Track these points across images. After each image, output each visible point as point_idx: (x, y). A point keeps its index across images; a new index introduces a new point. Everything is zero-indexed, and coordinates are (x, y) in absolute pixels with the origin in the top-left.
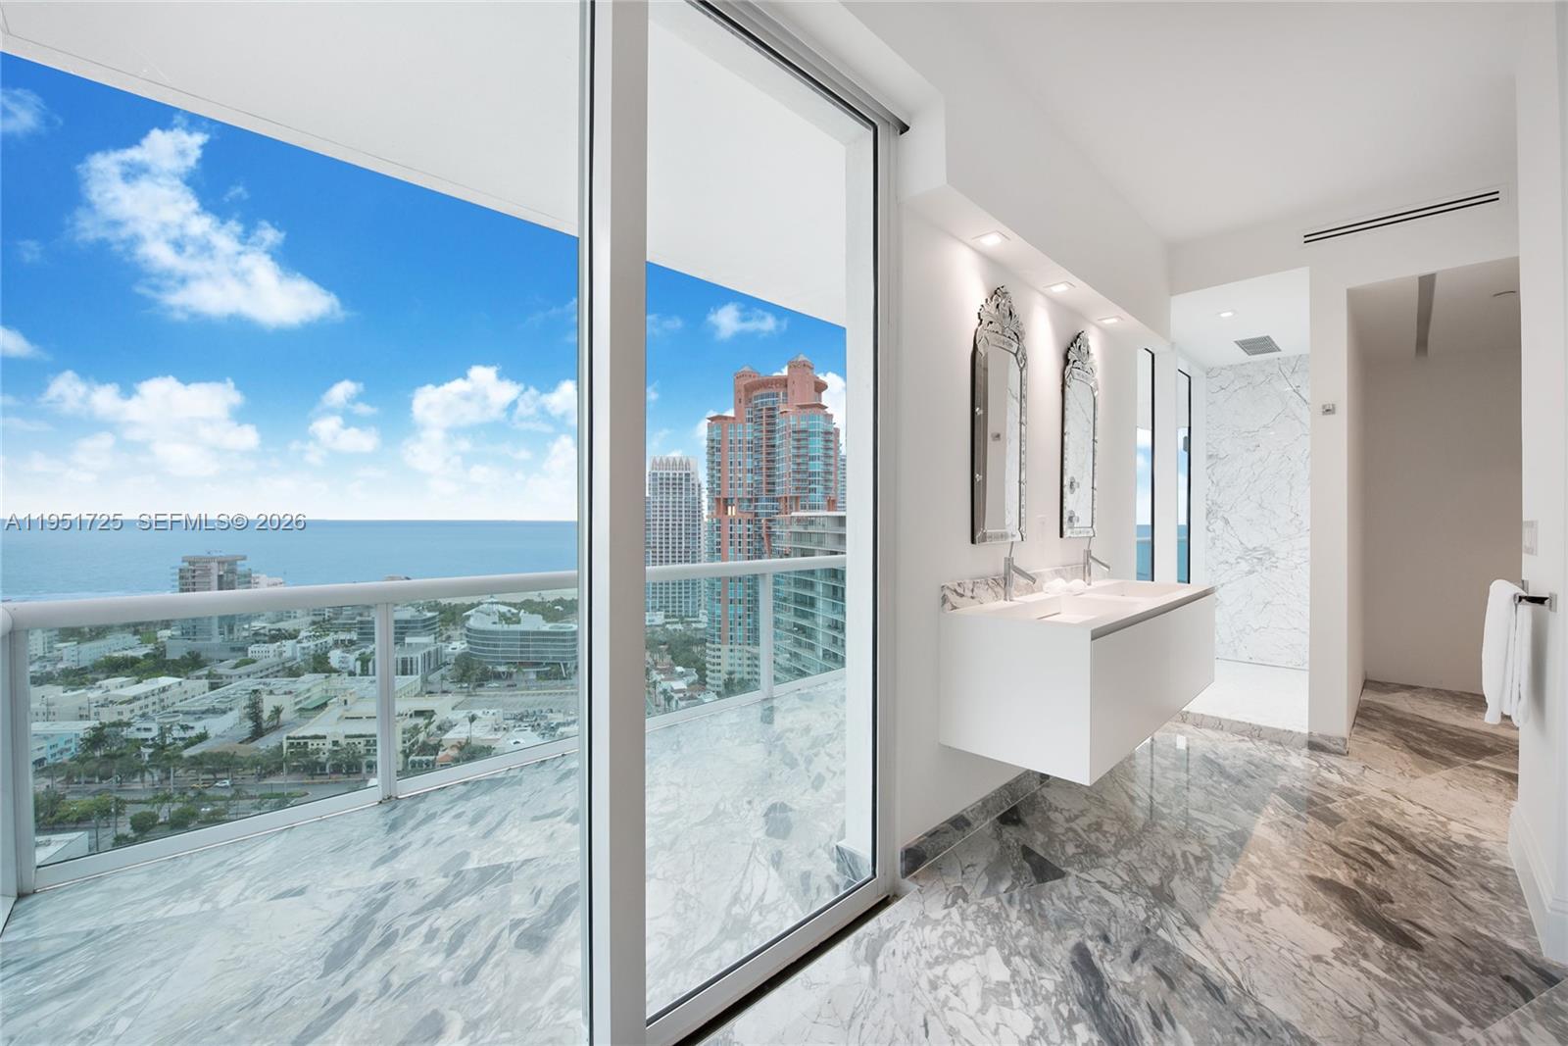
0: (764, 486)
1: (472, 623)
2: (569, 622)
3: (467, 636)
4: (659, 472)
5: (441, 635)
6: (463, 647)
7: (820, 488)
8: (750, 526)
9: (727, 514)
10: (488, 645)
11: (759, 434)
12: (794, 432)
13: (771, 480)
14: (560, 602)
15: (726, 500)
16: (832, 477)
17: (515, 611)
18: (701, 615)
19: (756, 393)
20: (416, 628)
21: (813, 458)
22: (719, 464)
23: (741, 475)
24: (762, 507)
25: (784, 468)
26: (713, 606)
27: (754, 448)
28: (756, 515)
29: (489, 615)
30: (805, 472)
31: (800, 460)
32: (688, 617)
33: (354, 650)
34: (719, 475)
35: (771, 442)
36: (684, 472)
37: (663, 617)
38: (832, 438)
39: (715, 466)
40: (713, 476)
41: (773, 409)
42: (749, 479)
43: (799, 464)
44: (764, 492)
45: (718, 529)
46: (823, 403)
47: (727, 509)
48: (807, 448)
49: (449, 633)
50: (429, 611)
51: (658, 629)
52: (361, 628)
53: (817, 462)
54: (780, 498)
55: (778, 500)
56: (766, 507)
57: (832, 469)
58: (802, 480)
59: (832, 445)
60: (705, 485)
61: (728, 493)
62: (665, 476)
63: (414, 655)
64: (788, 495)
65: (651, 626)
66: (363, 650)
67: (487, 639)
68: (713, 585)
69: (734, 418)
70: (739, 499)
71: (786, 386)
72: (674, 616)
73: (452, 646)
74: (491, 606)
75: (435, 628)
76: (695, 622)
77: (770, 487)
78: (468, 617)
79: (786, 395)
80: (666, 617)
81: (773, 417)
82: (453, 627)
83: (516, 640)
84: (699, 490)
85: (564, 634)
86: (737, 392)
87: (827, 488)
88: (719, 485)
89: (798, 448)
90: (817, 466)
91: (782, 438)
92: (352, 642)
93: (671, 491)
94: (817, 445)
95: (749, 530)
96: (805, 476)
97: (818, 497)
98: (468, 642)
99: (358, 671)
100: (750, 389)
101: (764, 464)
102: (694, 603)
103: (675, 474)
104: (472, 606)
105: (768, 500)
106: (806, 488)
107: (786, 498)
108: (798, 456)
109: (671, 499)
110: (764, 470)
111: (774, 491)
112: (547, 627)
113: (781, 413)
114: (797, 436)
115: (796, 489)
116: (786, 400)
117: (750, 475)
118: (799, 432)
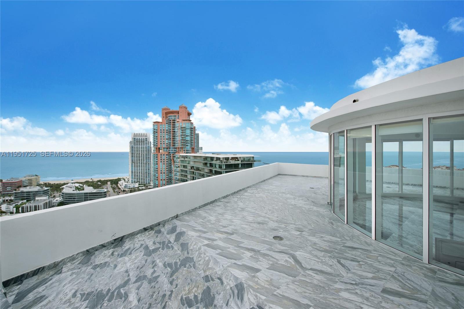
0: (172, 144)
1: (64, 191)
2: (103, 188)
3: (62, 196)
4: (136, 138)
5: (51, 195)
6: (61, 199)
8: (167, 156)
9: (160, 152)
10: (71, 199)
11: (170, 128)
12: (181, 128)
13: (174, 142)
14: (100, 181)
15: (159, 148)
16: (193, 142)
17: (82, 185)
18: (151, 184)
19: (169, 115)
20: (40, 194)
21: (187, 136)
22: (157, 137)
23: (164, 140)
24: (171, 150)
25: (178, 139)
26: (155, 182)
27: (169, 132)
28: (169, 153)
29: (71, 188)
30: (185, 140)
31: (183, 136)
32: (147, 184)
33: (13, 204)
34: (157, 140)
35: (174, 131)
36: (145, 138)
37: (138, 185)
38: (193, 130)
39: (155, 138)
40: (155, 141)
41: (175, 120)
42: (167, 142)
43: (183, 138)
44: (172, 146)
45: (157, 157)
46: (191, 119)
47: (160, 151)
48: (185, 133)
49: (54, 195)
50: (46, 187)
51: (136, 189)
52: (16, 195)
53: (188, 137)
54: (177, 148)
55: (176, 148)
56: (172, 150)
57: (193, 139)
58: (184, 143)
59: (193, 132)
60: (152, 143)
61: (159, 146)
62: (138, 139)
63: (40, 204)
64: (180, 147)
65: (134, 188)
66: (17, 203)
67: (71, 196)
68: (155, 175)
69: (162, 123)
70: (163, 148)
71: (179, 113)
72: (142, 184)
73: (56, 199)
74: (72, 184)
75: (49, 193)
76: (149, 186)
77: (174, 144)
78: (63, 188)
79: (178, 116)
80: (139, 185)
81: (175, 123)
82: (56, 192)
83: (83, 196)
84: (150, 144)
85: (101, 193)
86: (163, 114)
87: (191, 145)
88: (157, 144)
89: (183, 133)
90: (188, 138)
91: (177, 129)
92: (11, 200)
93: (141, 144)
94: (188, 132)
95: (167, 157)
96: (184, 141)
97: (188, 148)
98: (63, 198)
99: (15, 211)
100: (167, 113)
101: (171, 137)
102: (149, 180)
103: (142, 138)
104: (64, 184)
105: (173, 148)
106: (185, 145)
107: (179, 148)
109: (140, 146)
110: (172, 139)
111: (175, 145)
112: (95, 191)
113: (177, 122)
114: (182, 129)
115: (182, 145)
116: (178, 118)
117: (167, 140)
118: (183, 128)
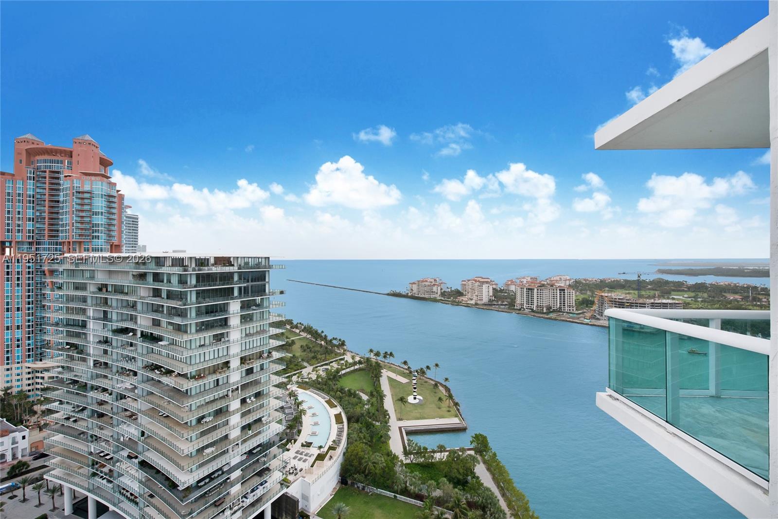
0: (46, 232)
7: (103, 236)
8: (30, 264)
11: (42, 191)
12: (79, 193)
15: (4, 243)
16: (114, 228)
19: (38, 158)
21: (97, 213)
24: (44, 249)
25: (68, 219)
27: (36, 201)
30: (88, 223)
31: (83, 214)
35: (56, 198)
41: (58, 172)
42: (30, 226)
43: (82, 217)
44: (46, 237)
46: (109, 175)
47: (5, 251)
48: (90, 205)
53: (100, 216)
54: (64, 242)
55: (61, 244)
57: (115, 222)
58: (85, 229)
61: (5, 237)
64: (71, 240)
69: (13, 175)
70: (17, 243)
71: (72, 157)
77: (53, 233)
79: (70, 163)
81: (57, 178)
87: (109, 236)
89: (82, 205)
90: (100, 220)
91: (66, 196)
94: (100, 204)
95: (29, 268)
97: (101, 242)
100: (32, 154)
101: (46, 215)
105: (50, 244)
106: (88, 236)
107: (69, 242)
108: (82, 211)
110: (46, 220)
111: (57, 236)
113: (66, 176)
114: (80, 196)
115: (80, 235)
116: (70, 167)
117: (31, 223)
118: (83, 193)
